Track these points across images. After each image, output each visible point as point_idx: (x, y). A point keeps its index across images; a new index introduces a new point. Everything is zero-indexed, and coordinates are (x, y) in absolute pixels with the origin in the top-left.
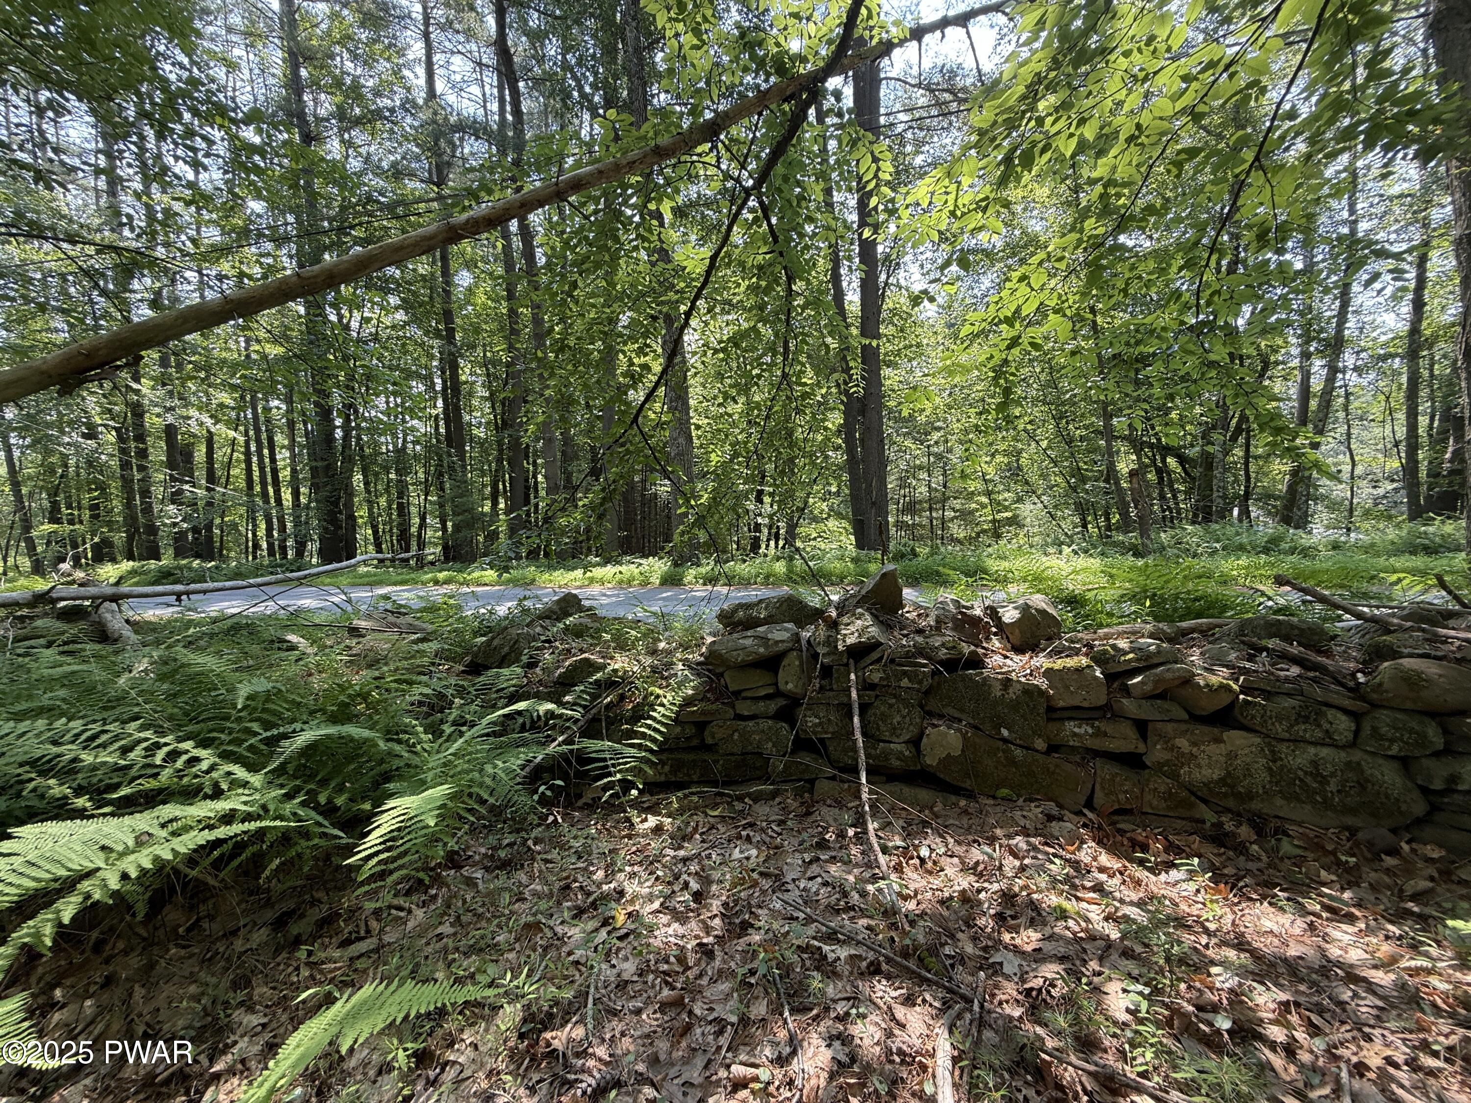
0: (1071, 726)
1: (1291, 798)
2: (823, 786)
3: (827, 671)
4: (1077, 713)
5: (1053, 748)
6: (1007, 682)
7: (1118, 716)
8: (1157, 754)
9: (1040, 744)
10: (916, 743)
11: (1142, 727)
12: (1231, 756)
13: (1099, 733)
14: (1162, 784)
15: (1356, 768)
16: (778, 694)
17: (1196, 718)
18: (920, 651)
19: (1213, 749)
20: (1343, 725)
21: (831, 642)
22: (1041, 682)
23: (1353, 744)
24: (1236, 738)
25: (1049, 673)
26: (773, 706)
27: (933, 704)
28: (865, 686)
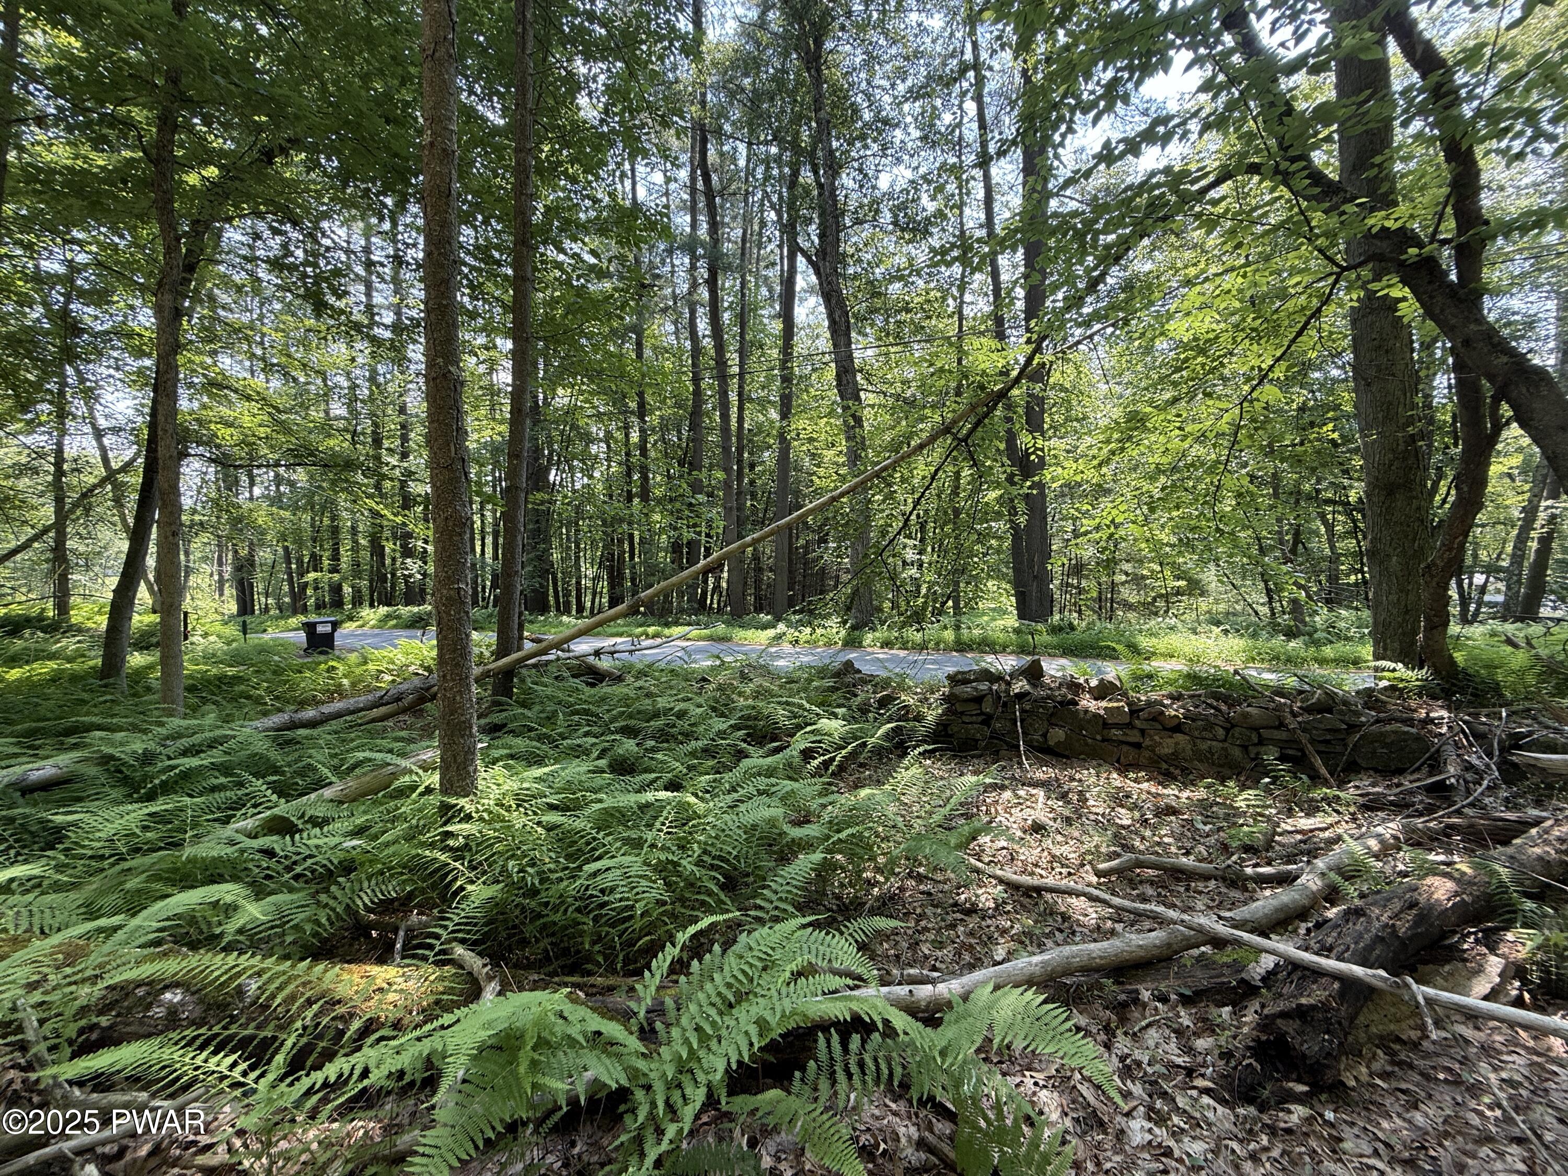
0: (1114, 731)
1: (1201, 761)
2: (1002, 753)
3: (1005, 704)
4: (1117, 726)
5: (1103, 740)
6: (1086, 711)
7: (1133, 727)
8: (1147, 742)
9: (1099, 737)
10: (1045, 735)
11: (1143, 732)
12: (1177, 744)
13: (1125, 734)
14: (1147, 754)
15: (1225, 749)
16: (982, 713)
17: (1165, 729)
18: (1049, 697)
19: (1169, 740)
20: (1221, 732)
21: (1007, 692)
22: (1102, 712)
23: (1225, 740)
24: (1179, 737)
25: (1106, 709)
26: (980, 718)
27: (1053, 720)
28: (1023, 711)
